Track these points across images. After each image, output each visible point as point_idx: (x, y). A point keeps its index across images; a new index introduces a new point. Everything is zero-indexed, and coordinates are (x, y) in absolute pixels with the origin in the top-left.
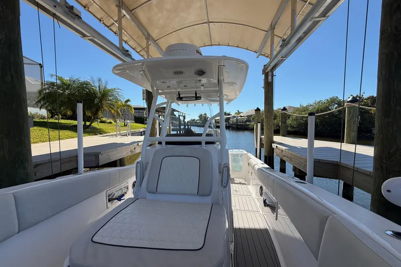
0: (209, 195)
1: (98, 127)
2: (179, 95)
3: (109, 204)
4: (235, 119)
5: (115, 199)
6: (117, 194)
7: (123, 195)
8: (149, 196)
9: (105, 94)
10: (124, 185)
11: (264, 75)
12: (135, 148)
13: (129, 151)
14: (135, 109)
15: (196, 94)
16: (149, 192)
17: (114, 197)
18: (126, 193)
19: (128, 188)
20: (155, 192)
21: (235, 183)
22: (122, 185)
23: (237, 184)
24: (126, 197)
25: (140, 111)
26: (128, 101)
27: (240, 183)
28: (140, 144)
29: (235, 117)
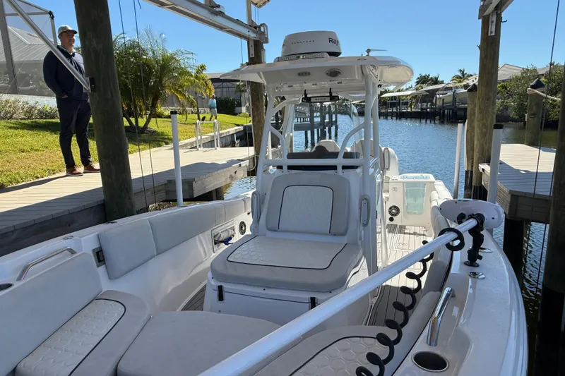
0: (344, 234)
1: (159, 130)
2: (306, 95)
3: (216, 247)
4: (450, 93)
5: (222, 242)
6: (224, 236)
7: (230, 239)
8: (270, 234)
9: (166, 67)
10: (229, 225)
11: (481, 20)
12: (236, 172)
13: (229, 176)
14: (214, 80)
15: (331, 93)
16: (268, 229)
17: (220, 240)
18: (234, 236)
19: (234, 230)
20: (276, 230)
21: (404, 233)
22: (229, 224)
23: (410, 234)
24: (233, 241)
25: (225, 84)
26: (203, 68)
27: (415, 234)
28: (243, 164)
29: (450, 89)
